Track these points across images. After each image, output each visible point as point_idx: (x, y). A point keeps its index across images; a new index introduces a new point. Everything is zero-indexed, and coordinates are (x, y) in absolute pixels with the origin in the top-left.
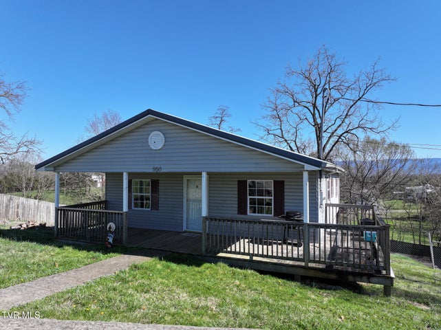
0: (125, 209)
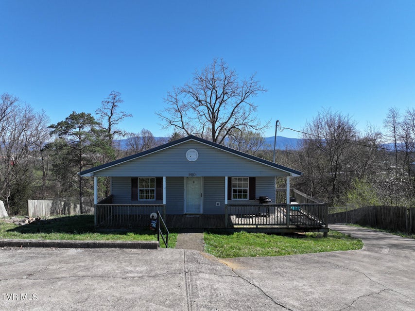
0: (164, 203)
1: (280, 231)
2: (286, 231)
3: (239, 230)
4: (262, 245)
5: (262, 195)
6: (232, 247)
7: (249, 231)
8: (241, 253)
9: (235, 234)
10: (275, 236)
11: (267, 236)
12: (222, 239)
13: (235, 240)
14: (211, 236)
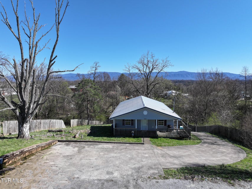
0: (136, 128)
1: (174, 138)
2: (176, 138)
3: (160, 137)
4: (168, 143)
5: (169, 124)
6: (159, 143)
7: (164, 137)
8: (162, 145)
9: (159, 139)
10: (173, 140)
11: (170, 139)
12: (155, 140)
13: (159, 141)
14: (152, 139)
